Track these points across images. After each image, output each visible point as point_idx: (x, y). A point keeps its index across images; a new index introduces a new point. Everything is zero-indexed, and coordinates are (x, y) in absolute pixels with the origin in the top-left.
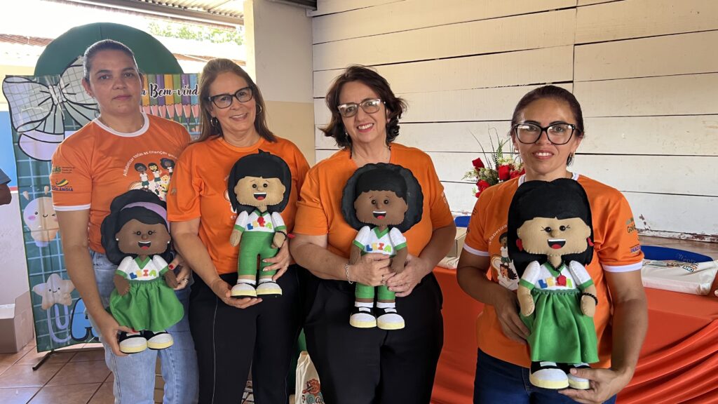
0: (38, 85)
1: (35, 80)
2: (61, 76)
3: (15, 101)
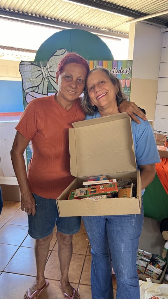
0: (36, 66)
1: (35, 64)
2: (48, 62)
3: (24, 75)
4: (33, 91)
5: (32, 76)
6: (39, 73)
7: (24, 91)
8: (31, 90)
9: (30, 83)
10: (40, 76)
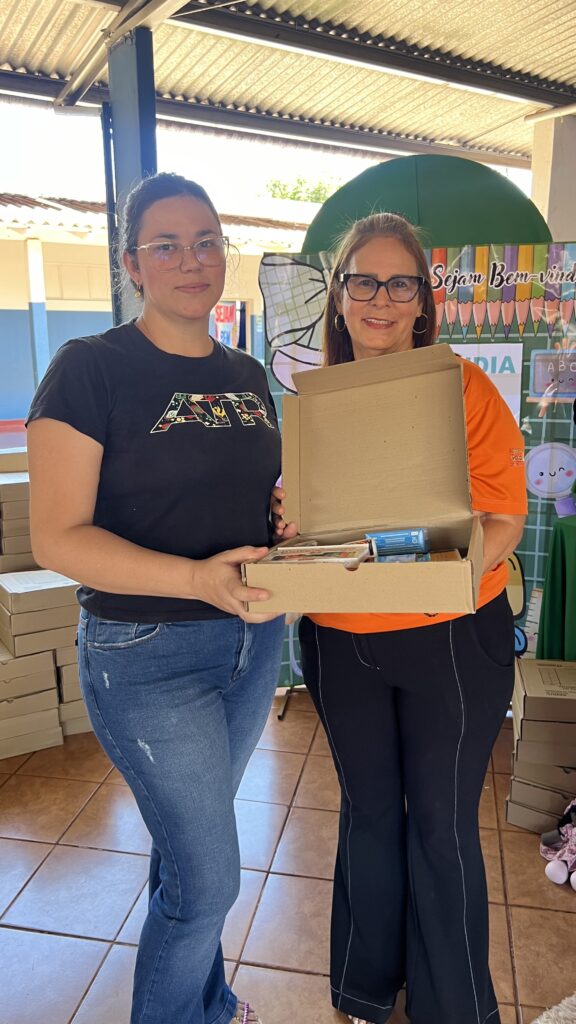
0: (307, 268)
1: (303, 260)
3: (272, 296)
4: (295, 343)
5: (293, 297)
6: (315, 289)
7: (269, 343)
8: (289, 338)
9: (286, 319)
10: (320, 296)
